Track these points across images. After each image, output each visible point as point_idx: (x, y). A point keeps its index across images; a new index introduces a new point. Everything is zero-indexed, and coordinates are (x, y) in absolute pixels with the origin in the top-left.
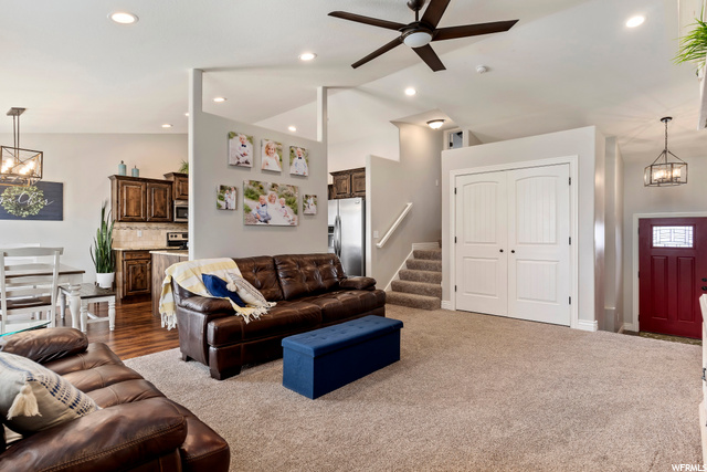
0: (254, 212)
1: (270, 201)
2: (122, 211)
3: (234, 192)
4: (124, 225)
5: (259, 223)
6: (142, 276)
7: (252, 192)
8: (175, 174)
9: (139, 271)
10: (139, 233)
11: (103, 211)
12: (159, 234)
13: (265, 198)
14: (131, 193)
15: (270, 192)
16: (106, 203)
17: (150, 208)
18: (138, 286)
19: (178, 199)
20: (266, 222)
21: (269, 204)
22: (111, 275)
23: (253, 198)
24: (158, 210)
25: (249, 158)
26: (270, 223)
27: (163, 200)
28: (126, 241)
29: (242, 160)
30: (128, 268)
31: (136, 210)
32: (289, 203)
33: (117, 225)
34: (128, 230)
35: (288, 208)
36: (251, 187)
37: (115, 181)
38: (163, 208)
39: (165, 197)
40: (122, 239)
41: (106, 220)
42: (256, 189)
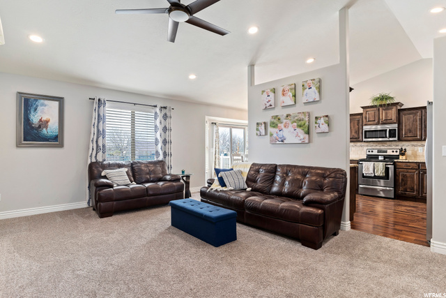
0: (275, 135)
1: (285, 127)
3: (263, 125)
5: (278, 142)
7: (273, 123)
13: (282, 126)
15: (285, 121)
20: (282, 141)
21: (284, 129)
23: (274, 127)
24: (353, 134)
25: (272, 102)
26: (285, 142)
29: (268, 104)
32: (300, 126)
35: (299, 130)
36: (273, 120)
42: (275, 121)
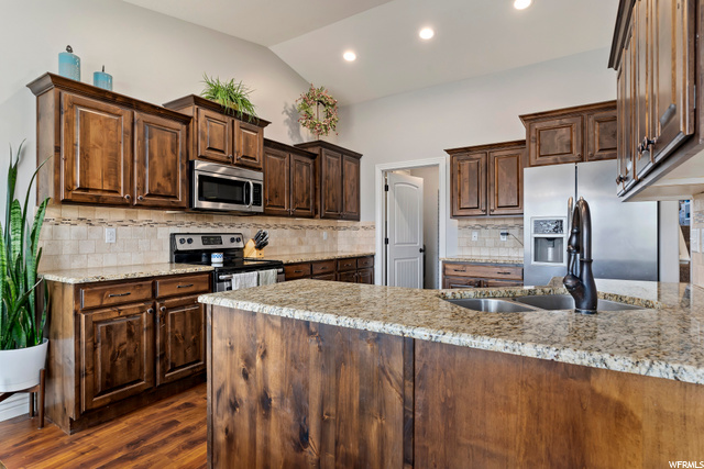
2: (70, 174)
4: (72, 212)
6: (129, 347)
8: (197, 100)
9: (123, 337)
10: (108, 234)
11: (13, 173)
12: (154, 235)
14: (94, 131)
16: (22, 153)
17: (141, 173)
18: (121, 376)
19: (203, 158)
22: (39, 350)
24: (159, 178)
27: (170, 156)
28: (77, 254)
30: (91, 333)
31: (107, 176)
33: (51, 213)
34: (82, 227)
37: (51, 97)
38: (170, 175)
39: (174, 151)
40: (67, 250)
41: (20, 196)
